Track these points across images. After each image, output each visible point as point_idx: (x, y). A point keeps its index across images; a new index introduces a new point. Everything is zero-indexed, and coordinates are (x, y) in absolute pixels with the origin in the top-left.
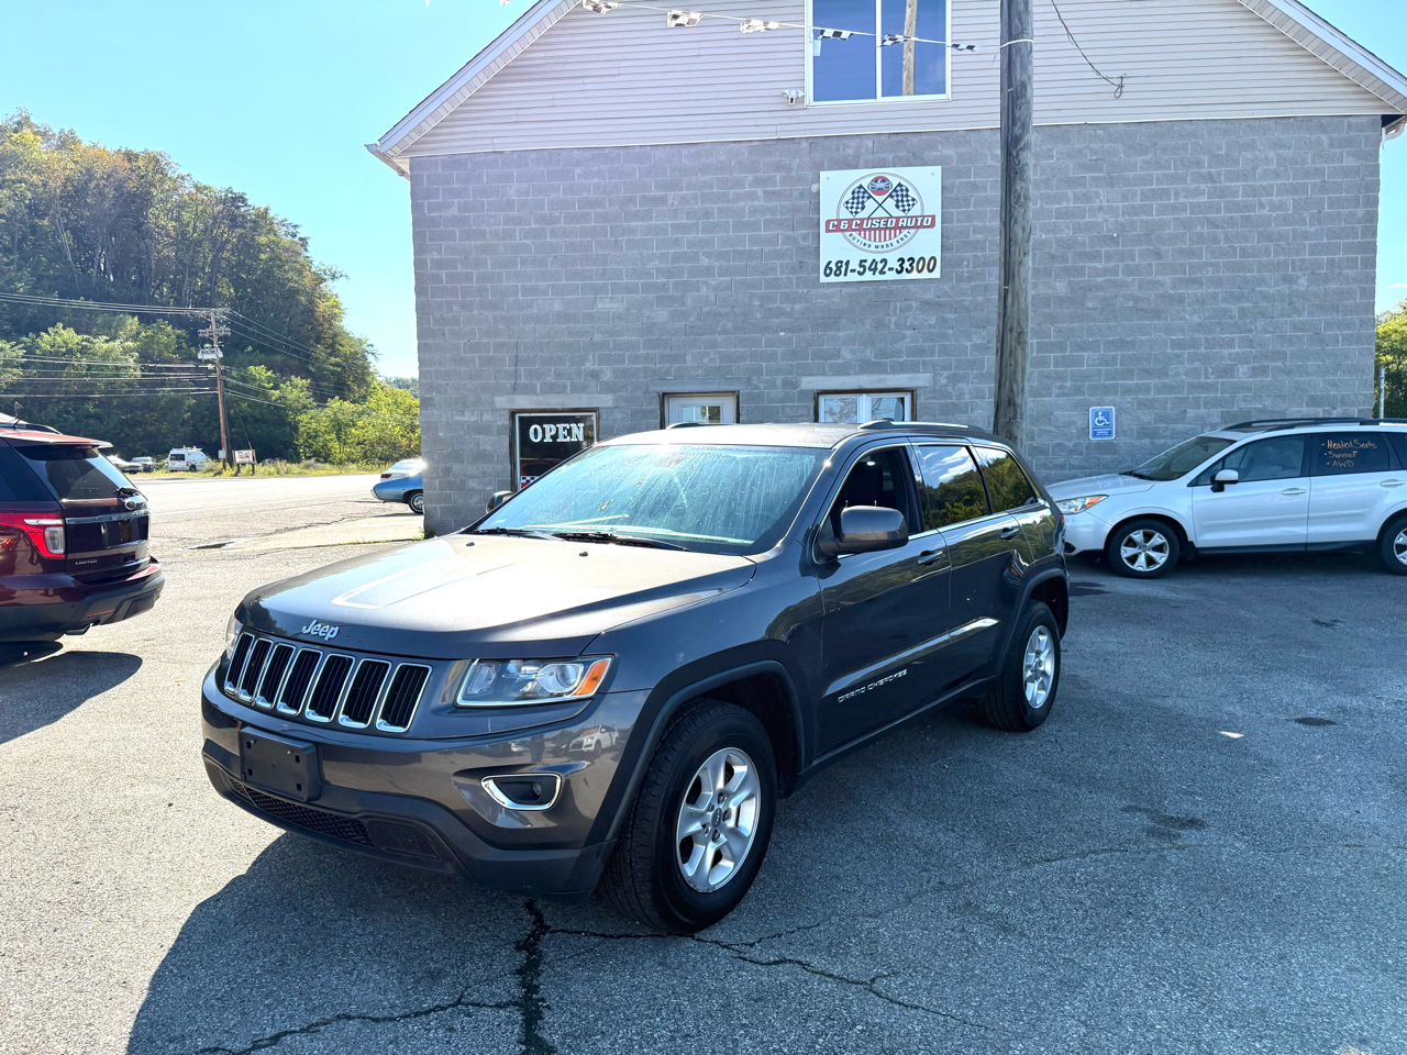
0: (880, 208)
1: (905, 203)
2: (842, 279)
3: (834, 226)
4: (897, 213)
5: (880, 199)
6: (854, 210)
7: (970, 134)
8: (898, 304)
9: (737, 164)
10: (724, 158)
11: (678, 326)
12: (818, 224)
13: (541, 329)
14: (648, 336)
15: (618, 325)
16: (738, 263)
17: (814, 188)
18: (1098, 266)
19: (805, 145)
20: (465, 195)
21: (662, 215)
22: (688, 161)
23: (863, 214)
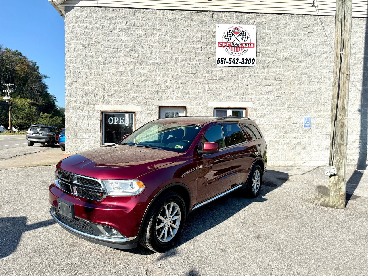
0: (236, 39)
1: (245, 38)
2: (223, 65)
3: (221, 45)
4: (242, 41)
5: (236, 36)
6: (228, 39)
7: (265, 14)
8: (242, 76)
9: (187, 18)
10: (183, 16)
11: (165, 80)
12: (215, 44)
13: (114, 78)
14: (154, 83)
15: (143, 78)
16: (187, 56)
17: (214, 30)
18: (306, 65)
19: (211, 13)
20: (86, 23)
21: (160, 36)
22: (170, 16)
23: (231, 41)
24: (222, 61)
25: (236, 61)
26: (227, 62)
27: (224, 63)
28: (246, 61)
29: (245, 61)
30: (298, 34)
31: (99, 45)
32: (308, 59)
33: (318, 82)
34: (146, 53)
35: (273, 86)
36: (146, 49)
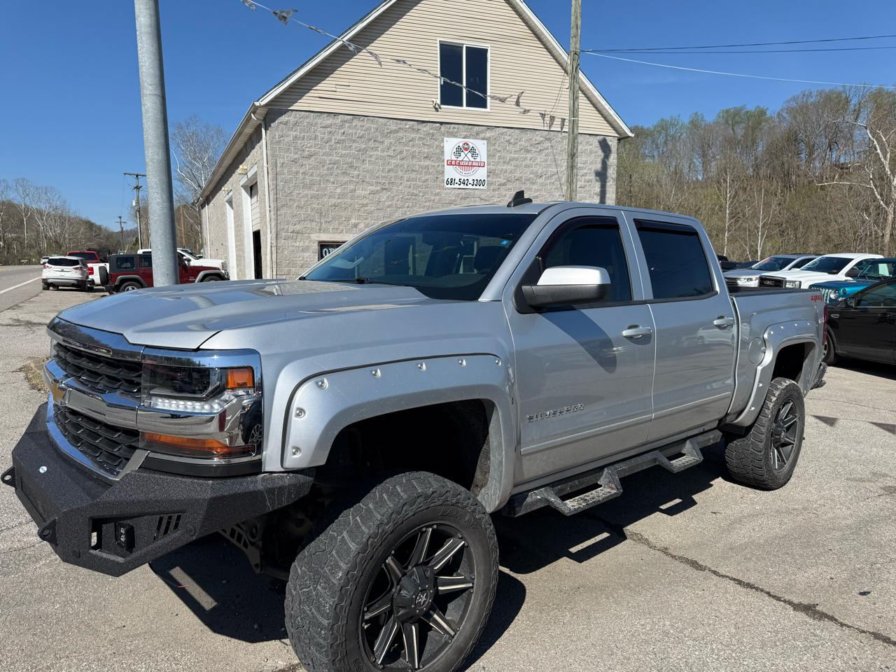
0: (466, 157)
1: (475, 155)
2: (452, 186)
3: (449, 162)
4: (472, 159)
5: (466, 152)
6: (457, 156)
7: (495, 128)
8: (473, 199)
10: (407, 127)
12: (444, 161)
14: (378, 207)
16: (413, 176)
17: (442, 145)
19: (438, 125)
21: (382, 150)
22: (393, 126)
23: (460, 159)
24: (452, 182)
25: (466, 182)
26: (457, 183)
27: (454, 185)
28: (477, 182)
29: (475, 183)
30: (528, 151)
34: (368, 171)
36: (367, 166)
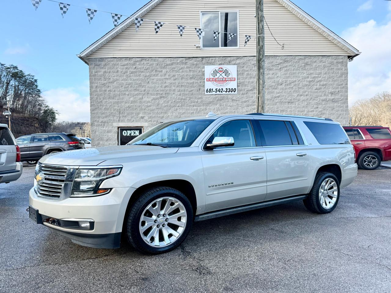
0: (221, 76)
1: (227, 74)
3: (209, 80)
4: (226, 77)
5: (221, 73)
6: (214, 76)
7: (244, 57)
8: (226, 100)
9: (182, 63)
10: (179, 61)
11: (166, 104)
12: (204, 79)
13: (127, 105)
14: (158, 107)
15: (149, 104)
16: (183, 88)
17: (203, 70)
18: (278, 91)
19: (200, 59)
20: (105, 69)
21: (161, 76)
22: (168, 62)
23: (216, 77)
24: (210, 91)
25: (221, 90)
26: (214, 91)
27: (212, 92)
28: (229, 90)
31: (115, 83)
32: (280, 87)
33: (289, 102)
34: (151, 87)
35: (252, 107)
36: (150, 85)
